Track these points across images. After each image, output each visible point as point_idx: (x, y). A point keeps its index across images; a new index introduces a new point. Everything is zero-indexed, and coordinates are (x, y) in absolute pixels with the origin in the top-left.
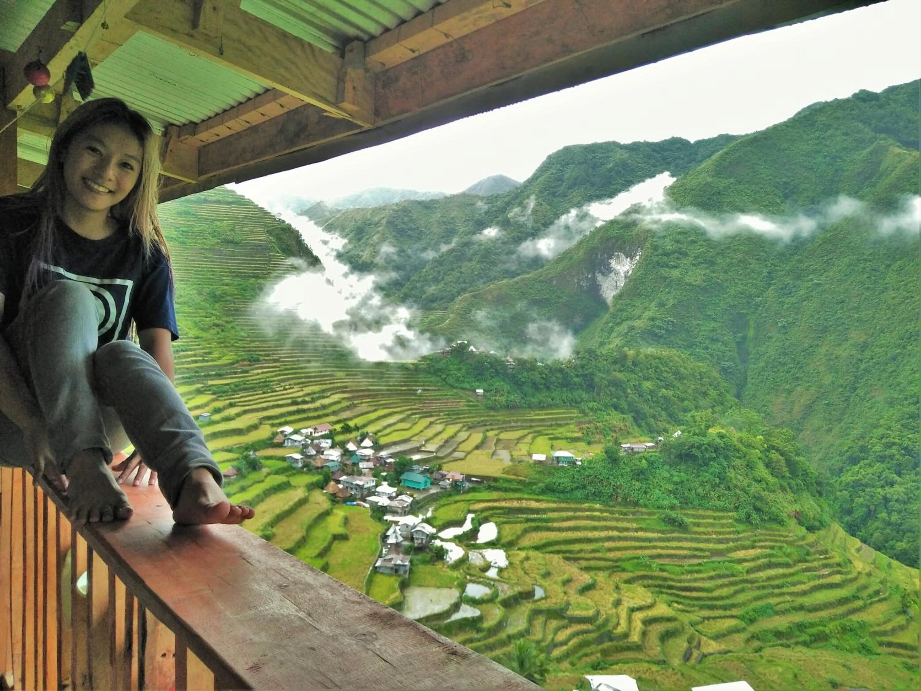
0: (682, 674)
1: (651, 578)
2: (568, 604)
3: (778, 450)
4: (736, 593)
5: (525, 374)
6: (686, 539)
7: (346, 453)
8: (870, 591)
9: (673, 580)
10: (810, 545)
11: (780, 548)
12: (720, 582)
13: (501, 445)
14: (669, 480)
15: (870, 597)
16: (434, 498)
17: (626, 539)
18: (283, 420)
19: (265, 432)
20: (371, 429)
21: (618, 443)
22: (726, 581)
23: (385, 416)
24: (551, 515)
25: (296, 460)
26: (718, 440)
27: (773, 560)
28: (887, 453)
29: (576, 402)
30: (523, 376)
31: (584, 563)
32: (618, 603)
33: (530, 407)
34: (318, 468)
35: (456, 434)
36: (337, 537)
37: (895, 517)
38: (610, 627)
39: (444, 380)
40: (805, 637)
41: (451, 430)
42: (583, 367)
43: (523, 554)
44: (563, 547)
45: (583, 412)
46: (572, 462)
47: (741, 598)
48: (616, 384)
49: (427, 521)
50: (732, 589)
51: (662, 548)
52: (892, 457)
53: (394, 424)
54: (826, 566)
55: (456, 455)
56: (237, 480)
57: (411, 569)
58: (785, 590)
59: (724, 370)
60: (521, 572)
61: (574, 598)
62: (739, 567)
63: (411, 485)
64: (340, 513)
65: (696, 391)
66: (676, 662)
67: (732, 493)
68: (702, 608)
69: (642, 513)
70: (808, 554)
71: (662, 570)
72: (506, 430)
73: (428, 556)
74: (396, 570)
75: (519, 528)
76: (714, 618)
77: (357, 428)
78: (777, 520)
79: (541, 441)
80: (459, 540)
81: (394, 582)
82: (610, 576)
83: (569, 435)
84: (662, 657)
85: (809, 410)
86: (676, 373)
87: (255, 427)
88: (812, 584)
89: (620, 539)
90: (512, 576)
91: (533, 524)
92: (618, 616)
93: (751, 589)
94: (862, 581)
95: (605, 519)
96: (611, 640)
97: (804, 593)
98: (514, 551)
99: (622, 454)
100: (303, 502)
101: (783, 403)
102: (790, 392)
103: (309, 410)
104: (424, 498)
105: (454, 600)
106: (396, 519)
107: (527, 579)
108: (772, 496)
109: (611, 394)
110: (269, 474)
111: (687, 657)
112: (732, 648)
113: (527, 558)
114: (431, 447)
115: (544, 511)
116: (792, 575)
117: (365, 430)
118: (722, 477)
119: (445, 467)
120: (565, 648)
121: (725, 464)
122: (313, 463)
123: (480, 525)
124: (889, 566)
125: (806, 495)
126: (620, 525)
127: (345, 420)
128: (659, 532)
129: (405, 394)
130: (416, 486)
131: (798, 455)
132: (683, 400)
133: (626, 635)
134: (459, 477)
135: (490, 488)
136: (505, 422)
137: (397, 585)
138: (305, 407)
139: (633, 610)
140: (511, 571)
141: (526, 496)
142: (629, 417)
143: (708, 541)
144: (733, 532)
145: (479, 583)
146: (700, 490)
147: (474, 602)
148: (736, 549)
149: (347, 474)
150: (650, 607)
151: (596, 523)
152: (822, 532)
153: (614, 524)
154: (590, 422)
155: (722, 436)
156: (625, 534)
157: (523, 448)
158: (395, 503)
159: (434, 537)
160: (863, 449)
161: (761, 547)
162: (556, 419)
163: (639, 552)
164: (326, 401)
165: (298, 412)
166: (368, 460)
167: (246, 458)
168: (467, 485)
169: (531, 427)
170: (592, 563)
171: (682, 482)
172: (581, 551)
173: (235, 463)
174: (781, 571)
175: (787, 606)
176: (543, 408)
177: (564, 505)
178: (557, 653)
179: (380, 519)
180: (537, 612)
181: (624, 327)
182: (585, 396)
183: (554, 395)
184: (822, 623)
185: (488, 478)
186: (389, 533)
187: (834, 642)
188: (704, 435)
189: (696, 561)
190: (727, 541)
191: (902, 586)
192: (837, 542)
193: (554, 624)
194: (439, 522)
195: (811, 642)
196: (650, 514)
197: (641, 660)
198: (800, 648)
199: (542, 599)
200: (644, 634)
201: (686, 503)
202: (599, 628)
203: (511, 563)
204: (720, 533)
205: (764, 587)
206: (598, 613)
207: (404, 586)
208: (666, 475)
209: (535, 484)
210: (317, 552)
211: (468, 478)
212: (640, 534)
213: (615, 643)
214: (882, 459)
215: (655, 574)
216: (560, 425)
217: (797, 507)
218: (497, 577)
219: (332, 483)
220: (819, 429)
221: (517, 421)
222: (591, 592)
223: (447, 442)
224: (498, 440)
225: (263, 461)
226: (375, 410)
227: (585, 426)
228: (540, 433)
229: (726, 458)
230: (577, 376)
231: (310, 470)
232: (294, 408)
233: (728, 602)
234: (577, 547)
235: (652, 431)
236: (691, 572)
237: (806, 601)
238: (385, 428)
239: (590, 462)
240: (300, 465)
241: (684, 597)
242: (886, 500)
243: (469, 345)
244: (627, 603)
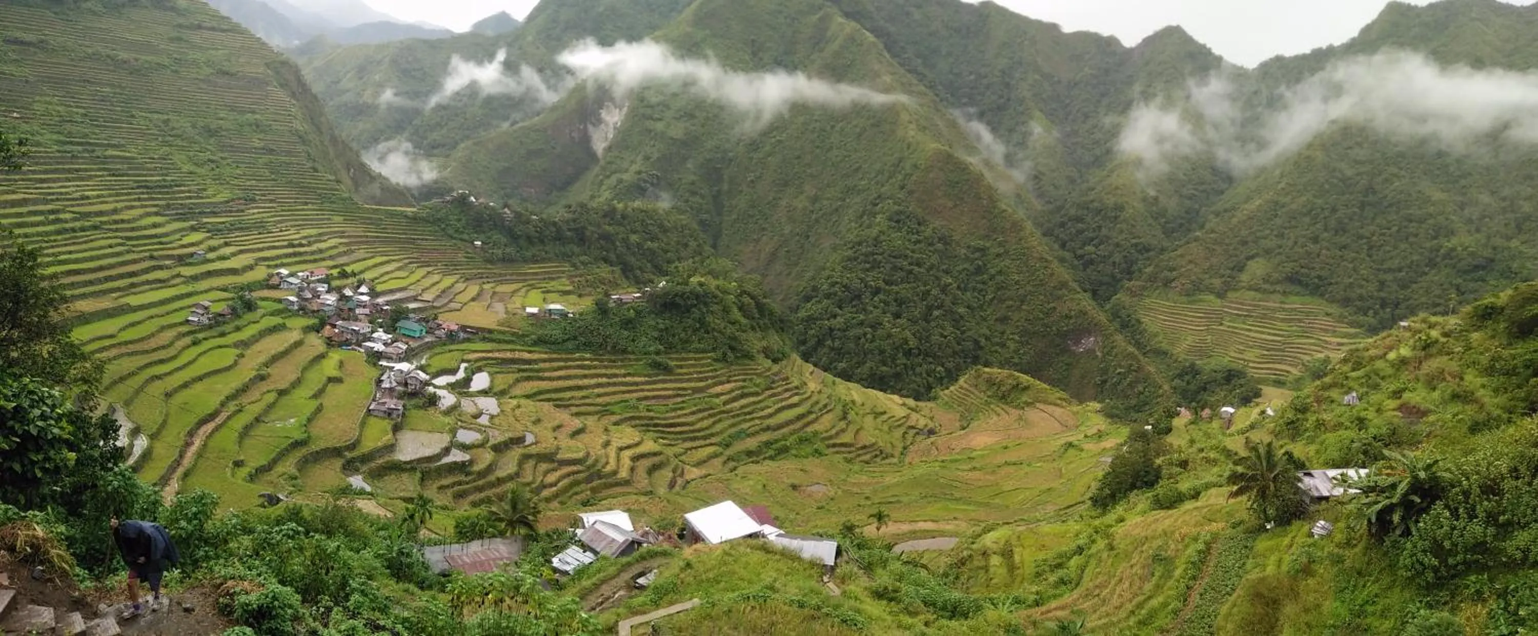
0: (668, 501)
1: (639, 418)
2: (558, 448)
3: (749, 295)
4: (714, 423)
5: (521, 227)
6: (671, 381)
7: (343, 298)
8: (820, 405)
9: (658, 418)
10: (775, 374)
11: (751, 380)
12: (700, 415)
13: (496, 298)
14: (655, 328)
15: (821, 410)
16: (429, 346)
17: (615, 384)
18: (279, 262)
19: (260, 273)
20: (368, 276)
21: (607, 295)
22: (706, 414)
23: (382, 264)
24: (542, 365)
25: (292, 303)
26: (698, 288)
27: (746, 391)
28: (831, 291)
29: (568, 256)
30: (518, 231)
31: (574, 410)
32: (607, 444)
33: (525, 261)
34: (314, 312)
35: (453, 285)
36: (331, 380)
37: (837, 343)
38: (599, 466)
39: (443, 230)
40: (771, 452)
41: (448, 281)
42: (574, 221)
43: (514, 402)
44: (554, 396)
45: (574, 265)
46: (564, 315)
47: (718, 427)
48: (606, 237)
49: (422, 368)
50: (711, 420)
51: (648, 390)
52: (835, 294)
53: (392, 272)
54: (787, 390)
55: (453, 305)
56: (232, 320)
57: (404, 414)
58: (755, 415)
59: (702, 223)
60: (512, 419)
61: (565, 442)
62: (717, 401)
63: (407, 333)
64: (335, 356)
65: (678, 243)
66: (662, 491)
67: (710, 335)
68: (685, 440)
69: (630, 360)
70: (773, 382)
71: (648, 410)
72: (501, 282)
73: (420, 401)
74: (389, 413)
75: (511, 378)
76: (696, 448)
77: (354, 274)
78: (748, 356)
79: (535, 295)
80: (451, 387)
81: (387, 424)
82: (599, 419)
83: (561, 288)
84: (649, 489)
85: (773, 256)
86: (661, 226)
87: (251, 268)
88: (776, 407)
89: (609, 384)
90: (503, 423)
91: (525, 374)
92: (607, 456)
93: (727, 418)
94: (814, 399)
95: (595, 367)
96: (600, 478)
97: (770, 416)
98: (505, 400)
99: (612, 305)
100: (298, 344)
101: (752, 252)
102: (757, 241)
103: (306, 253)
104: (420, 346)
105: (445, 444)
106: (391, 365)
107: (518, 425)
108: (744, 335)
109: (602, 247)
110: (264, 315)
111: (672, 485)
112: (711, 472)
113: (519, 406)
114: (428, 296)
115: (536, 361)
116: (760, 402)
117: (362, 276)
118: (702, 321)
119: (440, 317)
120: (555, 489)
121: (704, 310)
122: (309, 306)
123: (473, 374)
124: (834, 383)
125: (772, 332)
126: (609, 372)
127: (342, 265)
128: (645, 376)
129: (404, 243)
130: (412, 334)
131: (765, 297)
132: (666, 252)
133: (615, 473)
134: (454, 327)
135: (484, 339)
136: (500, 275)
137: (389, 428)
138: (302, 250)
139: (621, 449)
140: (502, 417)
141: (519, 347)
142: (617, 269)
143: (689, 380)
144: (711, 371)
145: (470, 429)
146: (683, 335)
147: (464, 447)
148: (715, 384)
149: (344, 319)
150: (637, 445)
151: (586, 372)
152: (784, 362)
153: (603, 371)
154: (581, 276)
155: (701, 284)
156: (615, 380)
157: (517, 302)
158: (390, 350)
159: (427, 383)
160: (815, 289)
161: (735, 381)
162: (548, 273)
163: (627, 396)
164: (323, 246)
165: (295, 254)
166: (364, 307)
167: (241, 298)
168: (462, 335)
169: (525, 280)
170: (583, 409)
171: (667, 329)
172: (573, 398)
173: (230, 303)
174: (752, 399)
175: (757, 428)
176: (536, 262)
177: (555, 356)
178: (546, 493)
179: (375, 365)
180: (527, 457)
181: (613, 180)
182: (576, 250)
183: (547, 248)
184: (784, 438)
185: (483, 330)
186: (384, 377)
187: (794, 452)
188: (686, 284)
189: (679, 399)
190: (707, 379)
191: (843, 397)
192: (795, 369)
193: (544, 466)
194: (433, 370)
195: (776, 455)
196: (637, 360)
197: (629, 493)
198: (767, 462)
199: (532, 444)
200: (632, 469)
201: (670, 348)
202: (589, 468)
203: (502, 411)
204: (700, 372)
205: (738, 415)
206: (588, 455)
207: (396, 429)
208: (653, 323)
209: (527, 336)
210: (312, 393)
211: (463, 328)
212: (628, 379)
213: (604, 480)
214: (828, 296)
215: (642, 414)
216: (553, 279)
217: (764, 343)
218: (488, 424)
219: (328, 327)
220: (780, 274)
221: (512, 275)
222: (581, 436)
223: (443, 292)
224: (494, 293)
225: (259, 303)
226: (372, 257)
227: (576, 280)
228: (533, 287)
229: (706, 304)
230: (569, 230)
231: (306, 313)
232: (290, 250)
233: (708, 432)
234: (568, 394)
235: (639, 283)
236: (675, 410)
237: (772, 422)
238: (382, 275)
239: (581, 314)
240: (296, 308)
241: (669, 433)
242: (831, 330)
243: (469, 195)
244: (616, 443)
